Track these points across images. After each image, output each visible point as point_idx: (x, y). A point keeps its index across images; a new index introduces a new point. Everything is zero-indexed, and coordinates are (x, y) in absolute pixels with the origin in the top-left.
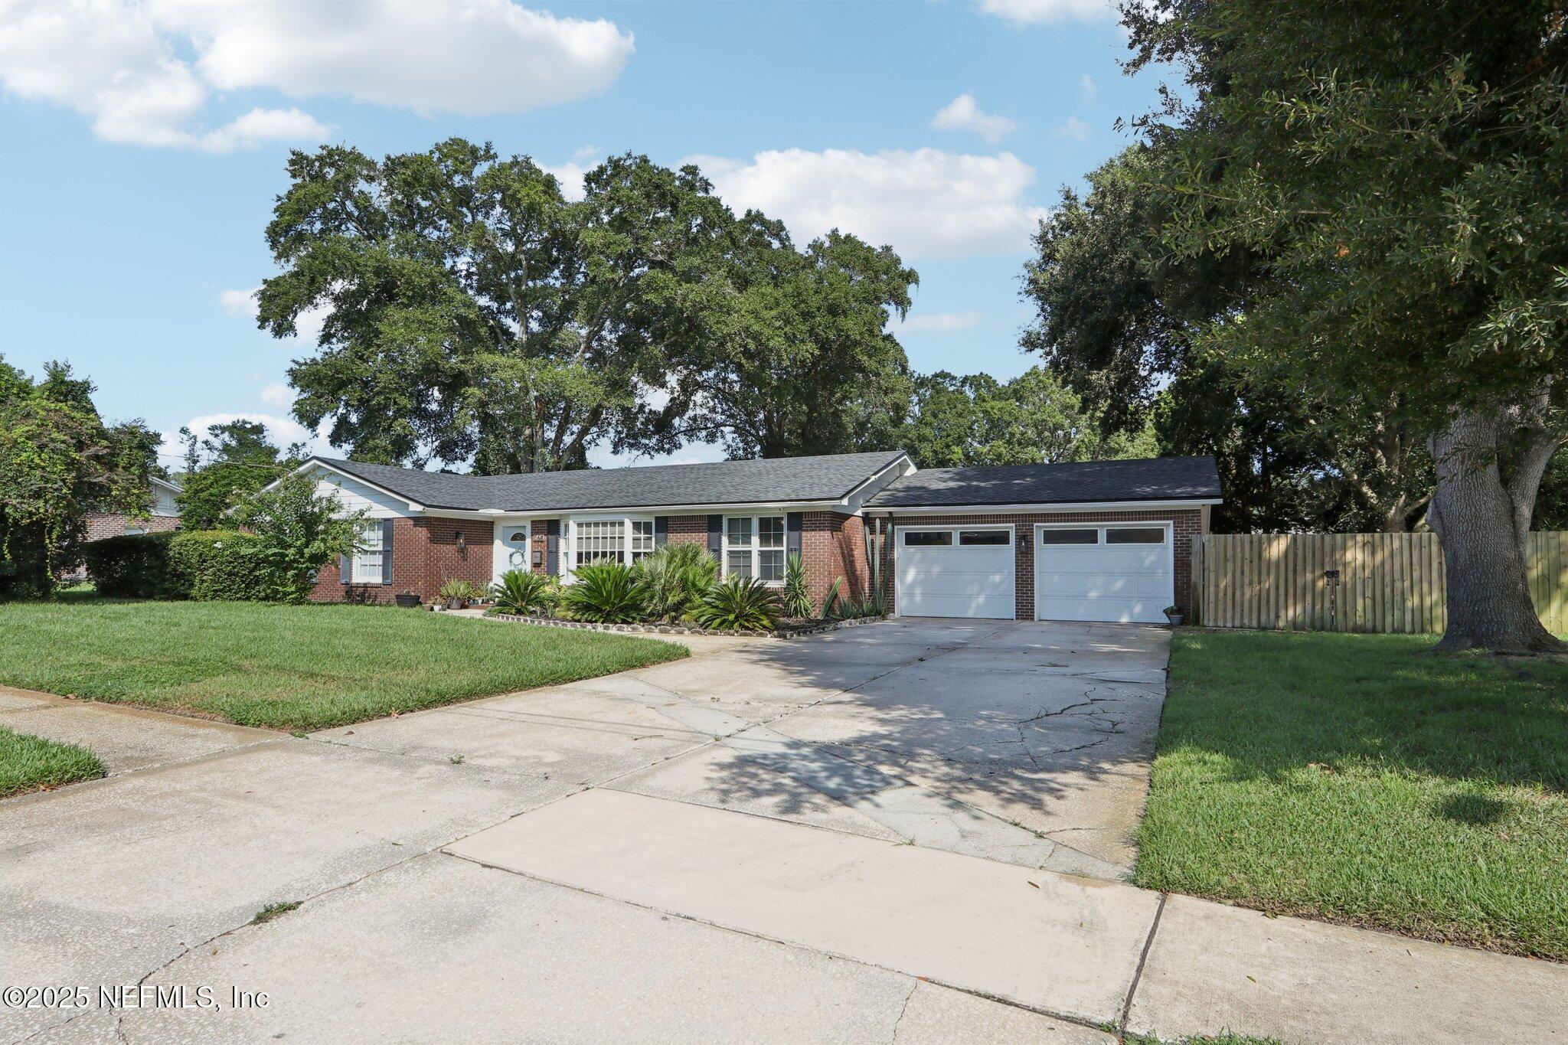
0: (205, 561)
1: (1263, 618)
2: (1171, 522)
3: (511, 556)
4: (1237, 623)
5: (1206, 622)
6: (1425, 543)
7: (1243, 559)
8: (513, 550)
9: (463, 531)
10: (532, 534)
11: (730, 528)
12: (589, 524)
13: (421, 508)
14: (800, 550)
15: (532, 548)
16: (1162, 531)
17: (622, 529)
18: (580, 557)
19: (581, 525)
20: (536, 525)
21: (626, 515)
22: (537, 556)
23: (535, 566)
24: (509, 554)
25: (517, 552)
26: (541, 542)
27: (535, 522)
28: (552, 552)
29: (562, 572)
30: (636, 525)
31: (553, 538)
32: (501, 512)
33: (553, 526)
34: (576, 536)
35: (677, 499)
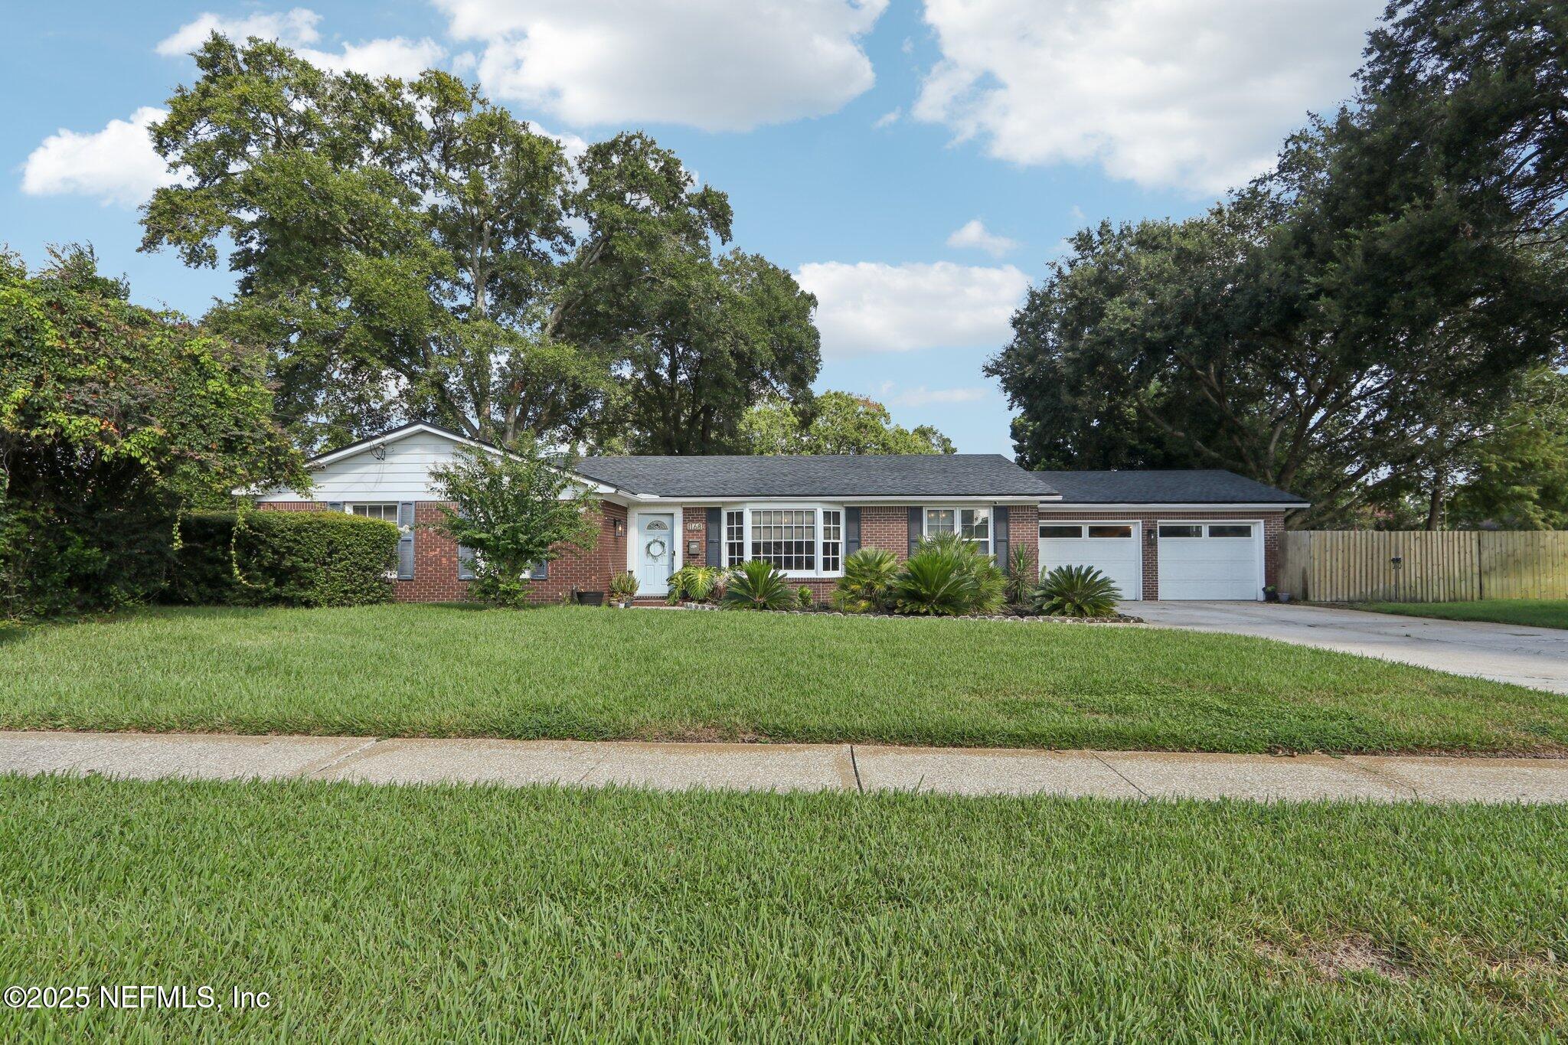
1: (1352, 594)
2: (1262, 521)
3: (649, 545)
4: (1334, 598)
5: (1312, 598)
6: (1451, 538)
7: (1338, 549)
8: (651, 539)
9: (618, 517)
10: (685, 522)
11: (929, 520)
12: (767, 513)
13: (612, 490)
14: (1007, 541)
15: (684, 538)
16: (1249, 528)
17: (810, 518)
18: (756, 547)
19: (755, 513)
20: (689, 513)
21: (819, 504)
22: (694, 546)
23: (690, 556)
24: (646, 545)
25: (655, 541)
26: (698, 531)
27: (689, 509)
28: (712, 542)
29: (725, 563)
30: (826, 514)
31: (713, 527)
32: (655, 498)
33: (712, 515)
34: (751, 526)
35: (872, 490)
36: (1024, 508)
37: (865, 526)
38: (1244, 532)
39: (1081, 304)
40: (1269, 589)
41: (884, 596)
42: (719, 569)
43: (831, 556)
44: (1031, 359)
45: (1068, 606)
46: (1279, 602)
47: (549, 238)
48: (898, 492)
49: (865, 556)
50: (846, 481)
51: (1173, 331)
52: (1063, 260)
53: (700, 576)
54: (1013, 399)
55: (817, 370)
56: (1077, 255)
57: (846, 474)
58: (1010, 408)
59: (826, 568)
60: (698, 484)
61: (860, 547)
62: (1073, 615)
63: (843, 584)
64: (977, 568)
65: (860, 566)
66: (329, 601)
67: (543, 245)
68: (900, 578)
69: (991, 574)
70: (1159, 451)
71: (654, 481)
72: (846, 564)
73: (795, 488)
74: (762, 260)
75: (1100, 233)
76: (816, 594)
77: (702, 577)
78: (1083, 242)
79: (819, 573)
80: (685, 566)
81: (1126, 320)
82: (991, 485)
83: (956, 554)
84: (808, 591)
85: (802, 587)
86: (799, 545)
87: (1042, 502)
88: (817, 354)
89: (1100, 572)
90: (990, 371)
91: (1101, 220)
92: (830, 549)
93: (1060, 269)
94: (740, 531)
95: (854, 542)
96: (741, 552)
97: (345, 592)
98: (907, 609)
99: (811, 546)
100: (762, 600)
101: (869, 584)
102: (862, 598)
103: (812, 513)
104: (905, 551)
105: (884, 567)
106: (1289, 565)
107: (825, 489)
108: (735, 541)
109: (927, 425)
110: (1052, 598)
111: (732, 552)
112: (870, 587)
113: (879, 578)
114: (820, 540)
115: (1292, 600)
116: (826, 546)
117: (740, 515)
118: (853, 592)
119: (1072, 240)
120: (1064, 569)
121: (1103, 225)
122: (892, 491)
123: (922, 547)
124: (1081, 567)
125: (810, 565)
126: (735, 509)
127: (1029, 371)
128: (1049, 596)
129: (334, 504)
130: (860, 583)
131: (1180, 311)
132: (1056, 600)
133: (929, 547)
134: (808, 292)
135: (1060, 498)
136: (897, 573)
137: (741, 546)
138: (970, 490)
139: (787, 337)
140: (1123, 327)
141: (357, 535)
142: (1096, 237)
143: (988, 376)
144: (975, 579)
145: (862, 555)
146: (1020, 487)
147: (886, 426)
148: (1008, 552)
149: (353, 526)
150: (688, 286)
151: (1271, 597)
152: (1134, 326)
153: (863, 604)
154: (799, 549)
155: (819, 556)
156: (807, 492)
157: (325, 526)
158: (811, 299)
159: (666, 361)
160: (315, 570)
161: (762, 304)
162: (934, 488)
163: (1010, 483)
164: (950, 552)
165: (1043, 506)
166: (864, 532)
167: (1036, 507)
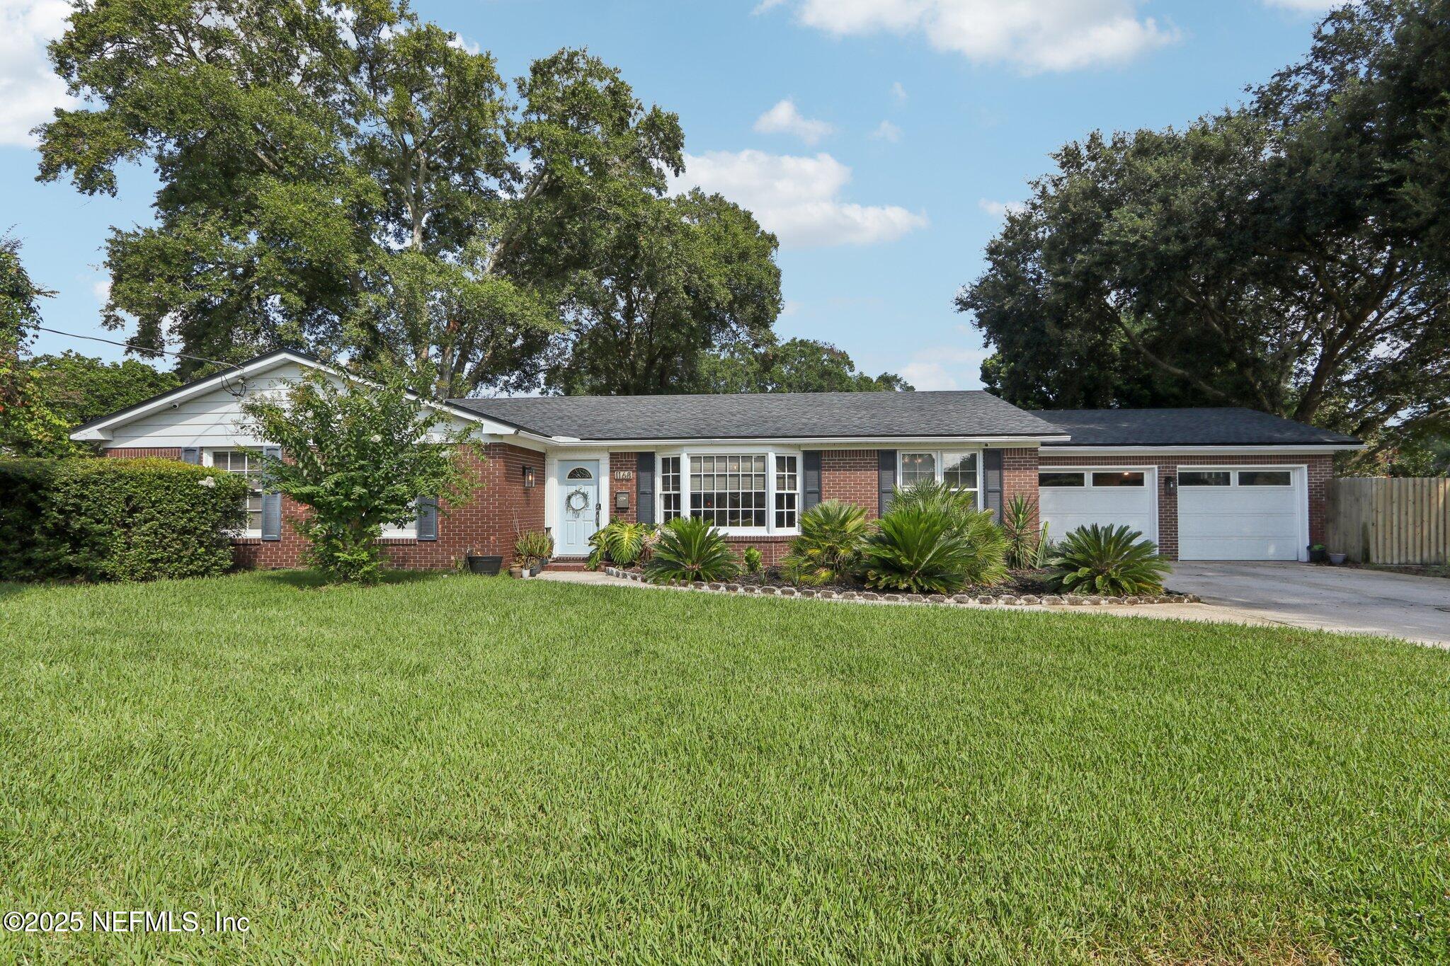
0: (135, 510)
1: (1426, 556)
2: (1305, 466)
3: (569, 498)
4: (1403, 560)
5: (1374, 561)
7: (1407, 501)
8: (573, 489)
9: (528, 464)
10: (612, 471)
11: (904, 465)
12: (709, 458)
13: (511, 431)
14: (1001, 492)
15: (611, 488)
16: (1288, 474)
17: (760, 465)
18: (695, 499)
19: (694, 459)
20: (618, 460)
21: (770, 448)
22: (622, 498)
23: (618, 511)
24: (566, 496)
25: (577, 492)
26: (628, 480)
27: (617, 454)
28: (644, 493)
29: (659, 518)
30: (780, 460)
31: (645, 475)
32: (575, 441)
33: (644, 461)
34: (689, 474)
35: (835, 430)
36: (1020, 451)
37: (825, 474)
38: (1283, 479)
39: (1074, 221)
40: (1317, 547)
41: (850, 562)
42: (652, 527)
43: (785, 510)
44: (1010, 290)
45: (1099, 579)
46: (1331, 564)
47: (495, 175)
48: (867, 432)
49: (826, 512)
50: (804, 420)
51: (1192, 242)
52: (1047, 179)
53: (626, 535)
54: (988, 336)
55: (779, 311)
56: (1061, 173)
57: (805, 413)
58: (986, 346)
59: (780, 524)
60: (629, 425)
61: (820, 500)
62: (1107, 594)
63: (798, 547)
64: (972, 527)
65: (820, 525)
66: (132, 572)
67: (491, 183)
68: (872, 541)
69: (989, 535)
70: (1146, 392)
71: (580, 422)
72: (802, 522)
73: (743, 428)
74: (721, 199)
75: (1089, 147)
76: (767, 555)
77: (628, 536)
78: (1070, 158)
79: (771, 530)
80: (612, 522)
81: (1134, 231)
82: (980, 424)
83: (943, 509)
84: (757, 553)
85: (749, 548)
86: (747, 496)
87: (1044, 444)
88: (778, 292)
89: (1139, 533)
90: (964, 305)
91: (1091, 132)
92: (785, 501)
93: (1044, 188)
94: (677, 480)
95: (814, 494)
96: (678, 505)
97: (155, 561)
98: (882, 584)
99: (761, 498)
100: (696, 567)
101: (831, 548)
102: (824, 565)
103: (762, 458)
104: (876, 504)
105: (851, 526)
106: (1342, 520)
107: (778, 429)
108: (671, 492)
109: (891, 373)
110: (1076, 570)
111: (667, 506)
112: (833, 552)
113: (845, 540)
114: (772, 491)
115: (1347, 562)
116: (779, 497)
117: (677, 461)
118: (811, 558)
119: (1058, 156)
120: (1088, 528)
121: (1094, 138)
122: (858, 431)
123: (897, 500)
124: (1112, 527)
125: (760, 521)
126: (670, 455)
127: (1008, 303)
128: (1070, 567)
129: (189, 450)
130: (819, 547)
131: (1198, 219)
132: (1083, 572)
133: (907, 500)
134: (768, 232)
135: (1068, 438)
136: (867, 534)
137: (677, 497)
138: (955, 430)
139: (746, 275)
140: (1132, 239)
141: (168, 488)
142: (1084, 152)
143: (961, 310)
144: (969, 543)
145: (822, 510)
146: (1014, 426)
147: (850, 374)
148: (1001, 506)
149: (161, 477)
150: (636, 215)
151: (1319, 557)
152: (1144, 237)
153: (824, 574)
154: (747, 503)
155: (771, 510)
156: (757, 433)
157: (121, 476)
158: (772, 240)
159: (622, 303)
160: (110, 533)
161: (718, 239)
162: (910, 428)
163: (1002, 422)
164: (935, 507)
165: (1041, 449)
166: (825, 481)
167: (1035, 450)
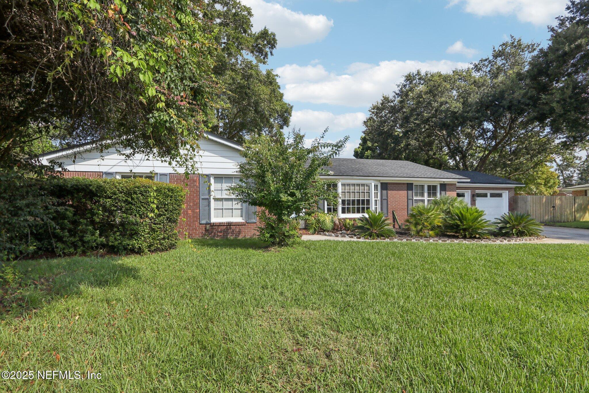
1: (541, 220)
2: (507, 191)
11: (415, 189)
12: (349, 185)
16: (502, 194)
17: (368, 188)
18: (343, 202)
19: (343, 185)
21: (373, 181)
29: (326, 210)
30: (375, 186)
34: (341, 191)
35: (392, 175)
36: (451, 184)
37: (389, 192)
38: (500, 195)
45: (514, 230)
61: (387, 202)
77: (328, 218)
86: (363, 201)
87: (458, 182)
95: (385, 200)
99: (368, 202)
100: (376, 231)
103: (369, 185)
104: (406, 204)
106: (519, 209)
114: (373, 199)
117: (337, 186)
122: (401, 175)
126: (335, 183)
129: (108, 174)
135: (469, 180)
146: (454, 177)
153: (430, 232)
154: (363, 203)
155: (372, 207)
156: (366, 175)
165: (457, 184)
166: (389, 195)
167: (455, 184)
